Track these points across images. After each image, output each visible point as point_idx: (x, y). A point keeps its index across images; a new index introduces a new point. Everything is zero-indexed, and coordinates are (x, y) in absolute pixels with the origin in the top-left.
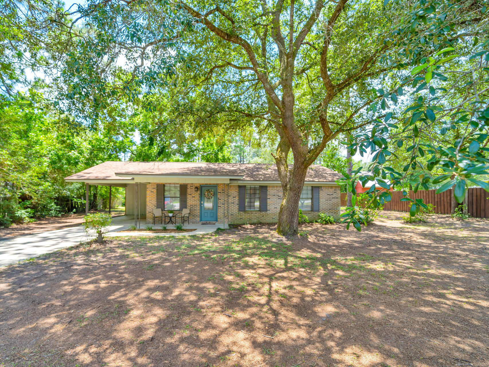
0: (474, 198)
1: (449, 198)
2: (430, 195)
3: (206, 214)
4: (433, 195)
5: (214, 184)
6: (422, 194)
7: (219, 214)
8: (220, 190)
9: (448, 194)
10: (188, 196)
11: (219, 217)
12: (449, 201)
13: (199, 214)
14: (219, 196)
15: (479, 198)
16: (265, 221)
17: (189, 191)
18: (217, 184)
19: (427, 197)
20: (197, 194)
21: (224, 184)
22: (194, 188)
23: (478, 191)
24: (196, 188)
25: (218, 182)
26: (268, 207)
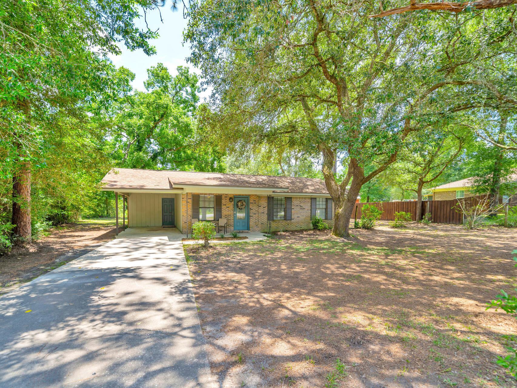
0: (433, 208)
1: (414, 208)
2: (400, 206)
3: (238, 224)
4: (402, 206)
5: (246, 195)
6: (393, 205)
7: (251, 224)
8: (251, 201)
9: (414, 205)
10: (223, 207)
11: (251, 226)
12: (414, 211)
13: (233, 223)
14: (251, 207)
15: (436, 207)
16: (289, 229)
17: (223, 201)
18: (249, 195)
19: (398, 207)
20: (231, 205)
21: (256, 195)
22: (228, 198)
23: (436, 203)
24: (230, 198)
25: (250, 193)
26: (292, 216)
